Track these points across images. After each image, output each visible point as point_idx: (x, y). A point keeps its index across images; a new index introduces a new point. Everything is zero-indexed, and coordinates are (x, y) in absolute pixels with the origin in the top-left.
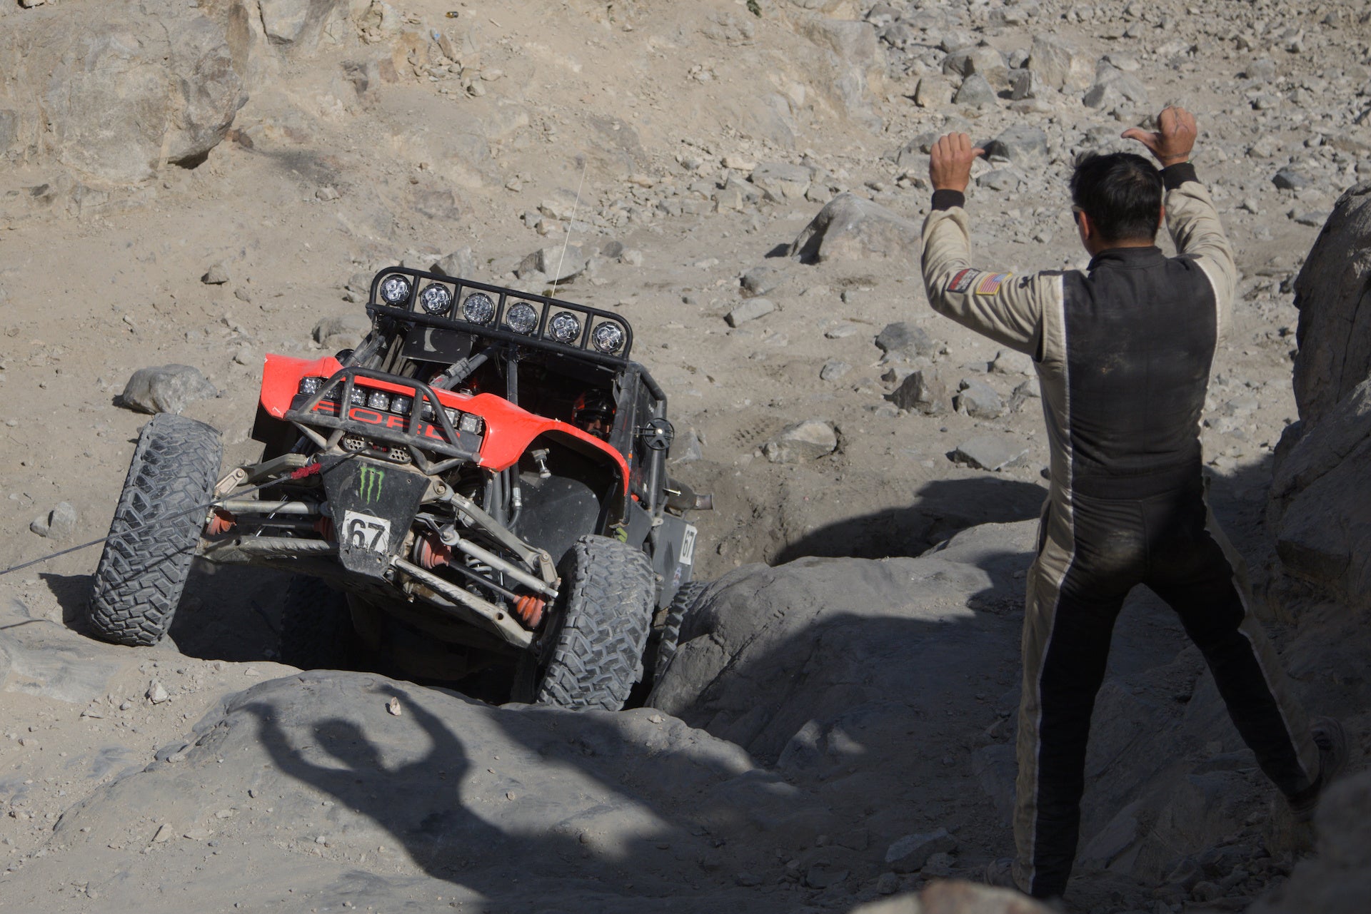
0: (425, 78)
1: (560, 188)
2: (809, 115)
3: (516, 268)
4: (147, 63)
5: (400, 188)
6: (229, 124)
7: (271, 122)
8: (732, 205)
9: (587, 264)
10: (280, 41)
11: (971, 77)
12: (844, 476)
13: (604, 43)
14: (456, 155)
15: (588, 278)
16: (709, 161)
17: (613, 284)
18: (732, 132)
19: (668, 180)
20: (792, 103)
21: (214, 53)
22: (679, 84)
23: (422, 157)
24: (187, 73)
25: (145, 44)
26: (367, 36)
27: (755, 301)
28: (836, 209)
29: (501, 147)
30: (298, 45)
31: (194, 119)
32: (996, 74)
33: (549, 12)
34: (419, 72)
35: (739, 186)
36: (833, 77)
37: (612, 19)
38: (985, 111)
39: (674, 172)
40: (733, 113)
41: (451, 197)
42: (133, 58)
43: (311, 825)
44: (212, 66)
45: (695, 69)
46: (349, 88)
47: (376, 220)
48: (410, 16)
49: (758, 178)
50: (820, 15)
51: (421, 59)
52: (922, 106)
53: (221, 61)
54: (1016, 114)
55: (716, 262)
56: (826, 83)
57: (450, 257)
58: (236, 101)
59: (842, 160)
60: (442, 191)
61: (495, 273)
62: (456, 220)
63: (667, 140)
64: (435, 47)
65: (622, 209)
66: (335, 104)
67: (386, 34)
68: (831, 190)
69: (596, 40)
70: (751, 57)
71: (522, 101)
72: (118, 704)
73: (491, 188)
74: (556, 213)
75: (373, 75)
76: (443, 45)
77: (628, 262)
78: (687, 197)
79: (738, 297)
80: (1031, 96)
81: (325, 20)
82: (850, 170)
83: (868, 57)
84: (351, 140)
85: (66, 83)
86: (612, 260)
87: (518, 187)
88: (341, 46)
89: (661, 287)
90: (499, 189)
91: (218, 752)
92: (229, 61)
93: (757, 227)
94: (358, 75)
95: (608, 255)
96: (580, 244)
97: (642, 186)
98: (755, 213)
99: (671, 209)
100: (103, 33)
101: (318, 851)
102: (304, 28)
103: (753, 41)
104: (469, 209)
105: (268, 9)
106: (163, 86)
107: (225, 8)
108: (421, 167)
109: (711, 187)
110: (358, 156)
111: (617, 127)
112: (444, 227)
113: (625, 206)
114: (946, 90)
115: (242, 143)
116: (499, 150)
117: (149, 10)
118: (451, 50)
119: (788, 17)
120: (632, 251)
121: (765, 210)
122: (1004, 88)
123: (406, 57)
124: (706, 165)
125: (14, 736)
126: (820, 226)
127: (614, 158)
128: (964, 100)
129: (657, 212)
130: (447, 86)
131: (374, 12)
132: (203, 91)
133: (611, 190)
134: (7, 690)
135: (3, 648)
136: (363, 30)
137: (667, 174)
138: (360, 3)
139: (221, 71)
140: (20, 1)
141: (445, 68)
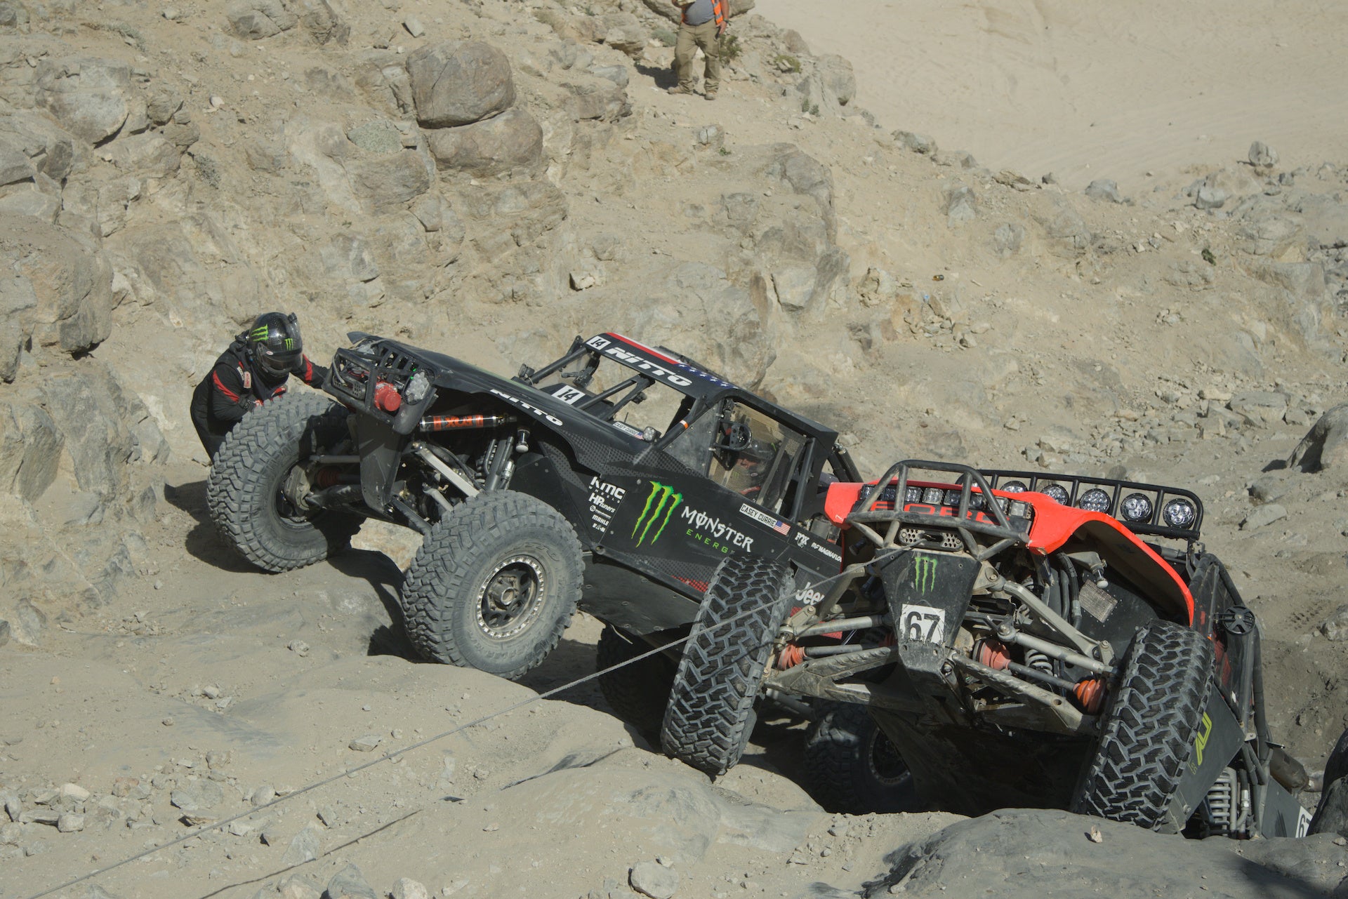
0: (922, 336)
1: (1054, 425)
2: (1272, 349)
4: (687, 330)
5: (911, 432)
6: (760, 381)
7: (790, 380)
8: (1216, 432)
10: (792, 309)
13: (1076, 295)
14: (957, 401)
16: (1187, 394)
18: (1204, 368)
19: (1151, 412)
20: (1256, 339)
21: (743, 317)
22: (1150, 327)
23: (926, 403)
24: (722, 338)
25: (684, 313)
26: (867, 300)
27: (1267, 507)
28: (1331, 420)
29: (995, 392)
30: (808, 311)
33: (1023, 271)
34: (914, 330)
35: (1220, 414)
36: (1291, 312)
37: (1081, 274)
39: (1155, 406)
40: (1203, 350)
41: (958, 437)
42: (675, 326)
44: (744, 329)
45: (1164, 313)
46: (855, 347)
48: (903, 281)
49: (1237, 406)
50: (1271, 259)
53: (752, 324)
55: (1218, 478)
56: (1285, 320)
58: (766, 360)
59: (1311, 387)
60: (950, 432)
62: (965, 458)
63: (1145, 378)
64: (927, 306)
65: (1114, 440)
66: (846, 361)
67: (884, 298)
68: (1307, 413)
69: (1070, 293)
70: (1214, 300)
71: (1009, 350)
72: (819, 852)
73: (992, 429)
74: (1054, 447)
75: (876, 334)
76: (932, 305)
78: (1171, 427)
79: (1250, 506)
81: (830, 288)
82: (1321, 395)
83: (1319, 295)
84: (863, 393)
87: (1016, 426)
88: (845, 310)
90: (999, 429)
91: (939, 881)
92: (758, 323)
93: (1245, 449)
94: (863, 335)
97: (1129, 420)
98: (1239, 436)
99: (1159, 438)
100: (647, 307)
102: (813, 295)
103: (1214, 285)
104: (975, 448)
105: (780, 280)
106: (701, 350)
107: (747, 280)
108: (927, 412)
109: (1193, 416)
110: (871, 406)
111: (1099, 368)
113: (1117, 437)
116: (994, 395)
117: (685, 284)
118: (941, 309)
119: (1240, 263)
121: (1247, 434)
123: (902, 317)
124: (1186, 398)
125: (735, 881)
126: (1318, 438)
127: (1099, 396)
129: (1146, 441)
130: (941, 340)
131: (870, 279)
132: (736, 352)
133: (1100, 424)
134: (719, 841)
135: (712, 803)
136: (862, 295)
137: (1149, 408)
138: (858, 271)
139: (752, 333)
140: (572, 284)
141: (937, 325)
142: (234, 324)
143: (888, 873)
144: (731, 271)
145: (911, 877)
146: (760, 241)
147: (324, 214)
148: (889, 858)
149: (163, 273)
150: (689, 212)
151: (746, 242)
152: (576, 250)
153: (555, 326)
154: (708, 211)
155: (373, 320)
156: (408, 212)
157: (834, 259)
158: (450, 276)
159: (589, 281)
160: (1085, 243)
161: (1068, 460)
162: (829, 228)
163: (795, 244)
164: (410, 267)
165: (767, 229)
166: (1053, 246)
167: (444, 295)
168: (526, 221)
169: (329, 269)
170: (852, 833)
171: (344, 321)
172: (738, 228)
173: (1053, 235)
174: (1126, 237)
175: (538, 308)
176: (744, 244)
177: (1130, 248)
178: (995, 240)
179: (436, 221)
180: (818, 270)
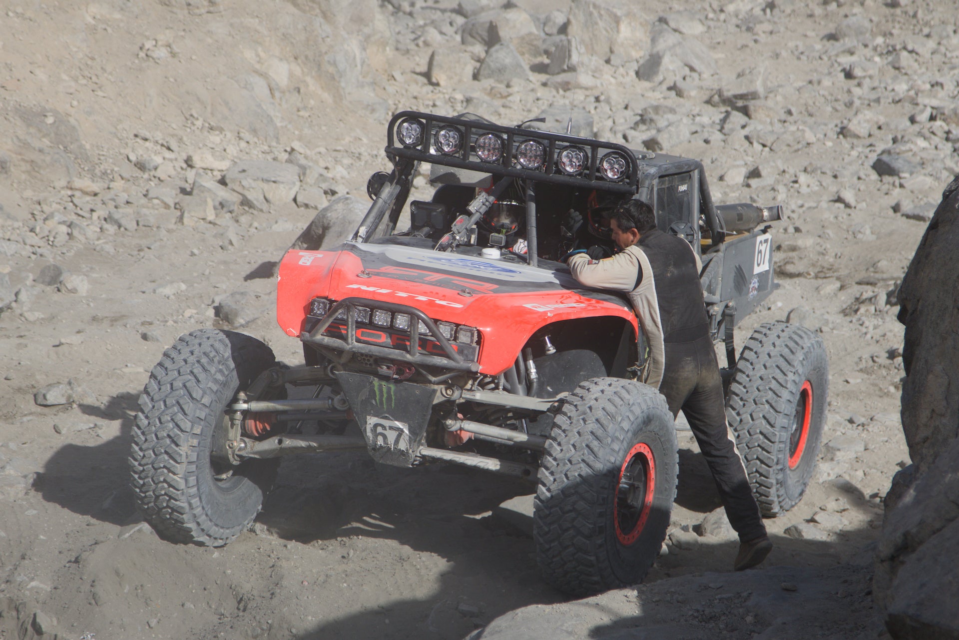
2: (295, 99)
8: (202, 215)
9: (17, 294)
11: (497, 47)
12: (352, 552)
13: (29, 14)
15: (18, 312)
16: (171, 160)
18: (199, 123)
19: (118, 185)
20: (273, 85)
22: (129, 64)
28: (332, 216)
32: (527, 44)
35: (209, 190)
36: (324, 49)
38: (515, 89)
39: (124, 175)
40: (199, 99)
45: (149, 45)
49: (233, 180)
52: (438, 84)
54: (554, 92)
55: (183, 287)
56: (315, 59)
59: (339, 155)
65: (60, 223)
68: (326, 193)
70: (219, 28)
77: (70, 291)
78: (143, 206)
80: (572, 69)
82: (350, 167)
83: (367, 25)
86: (49, 289)
89: (114, 320)
93: (234, 242)
95: (43, 282)
96: (7, 270)
97: (85, 193)
98: (231, 223)
99: (123, 222)
103: (221, 8)
109: (174, 192)
111: (50, 120)
113: (66, 219)
114: (465, 64)
120: (74, 277)
121: (243, 219)
122: (539, 60)
124: (167, 165)
127: (48, 159)
128: (489, 76)
129: (106, 226)
133: (45, 200)
137: (116, 176)
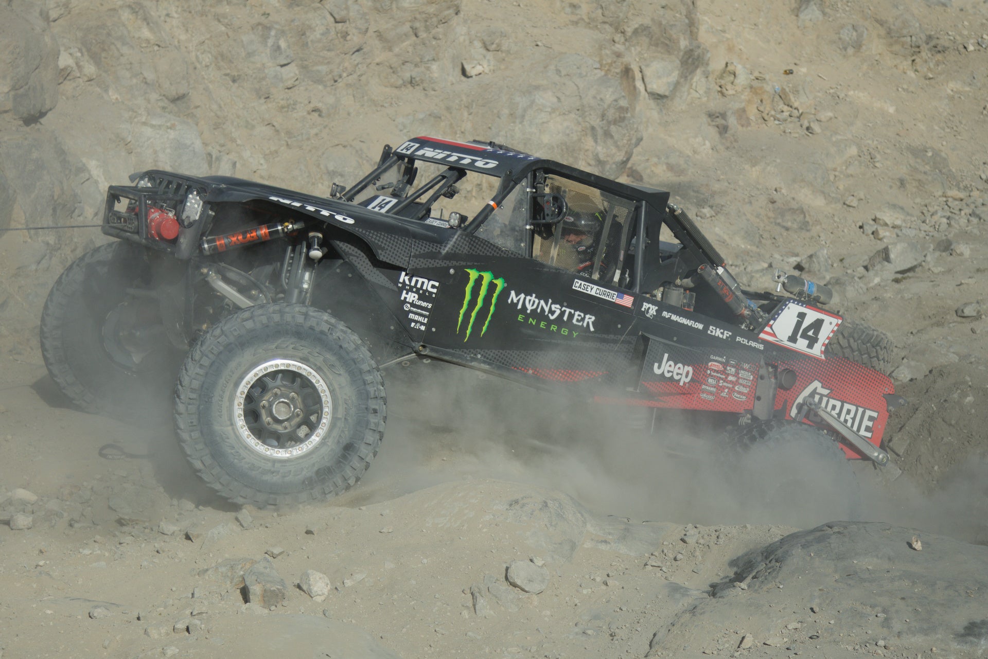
0: (772, 123)
1: (888, 203)
3: (865, 264)
4: (564, 114)
5: (761, 208)
6: (628, 160)
7: (655, 160)
10: (658, 97)
14: (803, 181)
17: (949, 271)
21: (615, 103)
23: (775, 182)
24: (595, 121)
25: (562, 99)
26: (724, 90)
29: (837, 173)
30: (672, 99)
31: (602, 157)
33: (865, 67)
34: (766, 118)
37: (916, 71)
41: (802, 211)
42: (554, 110)
43: (870, 632)
44: (615, 114)
46: (713, 132)
47: (747, 232)
48: (756, 74)
51: (767, 108)
53: (622, 109)
57: (811, 257)
58: (634, 141)
60: (796, 208)
61: (847, 269)
62: (808, 231)
64: (778, 97)
66: (704, 144)
69: (905, 86)
71: (850, 137)
72: (672, 557)
73: (833, 206)
74: (888, 222)
75: (732, 121)
76: (782, 96)
81: (692, 79)
84: (719, 172)
85: (503, 133)
87: (854, 203)
88: (704, 99)
90: (839, 206)
91: (777, 580)
92: (627, 109)
94: (720, 121)
100: (530, 93)
101: (880, 652)
102: (677, 86)
104: (818, 222)
105: (648, 72)
106: (577, 132)
107: (618, 70)
108: (776, 190)
110: (726, 184)
112: (798, 237)
115: (633, 177)
116: (835, 176)
117: (563, 73)
118: (790, 99)
123: (755, 106)
125: (598, 579)
130: (789, 127)
131: (728, 72)
132: (607, 134)
134: (585, 546)
135: (579, 513)
136: (720, 87)
138: (717, 65)
139: (622, 116)
140: (464, 72)
141: (786, 114)
142: (166, 101)
143: (732, 575)
144: (604, 62)
145: (753, 578)
146: (631, 37)
147: (245, 6)
148: (733, 563)
149: (103, 55)
150: (568, 10)
151: (618, 37)
152: (467, 42)
153: (448, 109)
154: (585, 9)
155: (288, 100)
156: (319, 5)
157: (696, 54)
158: (356, 62)
159: (479, 69)
160: (920, 42)
161: (900, 234)
162: (692, 26)
163: (662, 40)
164: (321, 54)
165: (637, 26)
166: (891, 45)
167: (350, 79)
168: (424, 16)
169: (250, 55)
170: (702, 541)
171: (262, 101)
172: (611, 25)
173: (892, 36)
174: (958, 38)
175: (433, 93)
176: (616, 39)
177: (961, 48)
178: (840, 39)
179: (343, 13)
180: (682, 63)
